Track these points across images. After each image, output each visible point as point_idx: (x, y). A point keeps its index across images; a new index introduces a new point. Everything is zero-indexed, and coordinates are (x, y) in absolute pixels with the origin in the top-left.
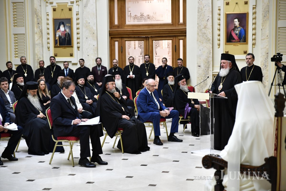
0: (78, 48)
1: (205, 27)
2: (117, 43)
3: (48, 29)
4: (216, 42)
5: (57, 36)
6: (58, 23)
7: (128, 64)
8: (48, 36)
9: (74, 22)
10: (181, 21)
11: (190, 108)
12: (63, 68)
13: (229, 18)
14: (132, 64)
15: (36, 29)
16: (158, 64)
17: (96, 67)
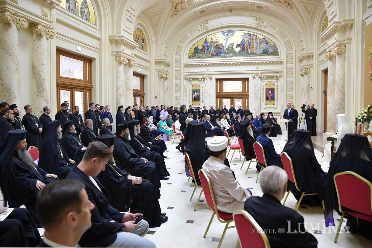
1: (257, 94)
2: (219, 100)
3: (190, 94)
4: (262, 100)
5: (194, 97)
6: (194, 91)
7: (223, 108)
8: (190, 97)
9: (201, 91)
10: (246, 91)
13: (267, 90)
14: (225, 109)
15: (184, 94)
17: (211, 109)
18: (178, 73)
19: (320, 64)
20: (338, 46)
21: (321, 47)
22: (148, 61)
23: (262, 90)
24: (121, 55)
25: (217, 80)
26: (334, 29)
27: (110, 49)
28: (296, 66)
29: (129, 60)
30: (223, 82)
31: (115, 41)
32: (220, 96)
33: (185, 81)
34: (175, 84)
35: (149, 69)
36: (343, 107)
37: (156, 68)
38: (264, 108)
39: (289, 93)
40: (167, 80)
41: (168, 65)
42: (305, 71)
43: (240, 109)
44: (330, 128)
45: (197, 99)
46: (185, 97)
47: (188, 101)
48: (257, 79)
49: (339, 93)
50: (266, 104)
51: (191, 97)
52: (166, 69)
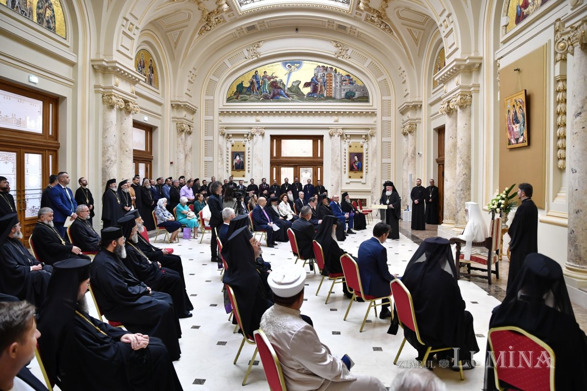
0: (249, 171)
2: (275, 169)
4: (343, 170)
5: (234, 163)
6: (235, 155)
9: (247, 154)
10: (319, 155)
11: (354, 214)
12: (238, 184)
13: (352, 155)
14: (287, 183)
16: (304, 183)
17: (262, 184)
18: (209, 123)
19: (431, 118)
20: (461, 95)
21: (433, 93)
22: (160, 104)
23: (343, 154)
24: (113, 93)
25: (273, 137)
26: (455, 70)
27: (93, 83)
28: (395, 120)
29: (126, 102)
30: (282, 140)
31: (102, 69)
32: (277, 162)
33: (221, 138)
34: (204, 142)
35: (160, 117)
36: (468, 186)
37: (172, 116)
38: (347, 183)
39: (384, 161)
40: (191, 136)
41: (193, 112)
42: (410, 128)
43: (309, 185)
44: (448, 217)
45: (239, 167)
46: (219, 163)
47: (225, 169)
48: (337, 138)
49: (462, 166)
50: (350, 177)
51: (230, 163)
52: (189, 117)
